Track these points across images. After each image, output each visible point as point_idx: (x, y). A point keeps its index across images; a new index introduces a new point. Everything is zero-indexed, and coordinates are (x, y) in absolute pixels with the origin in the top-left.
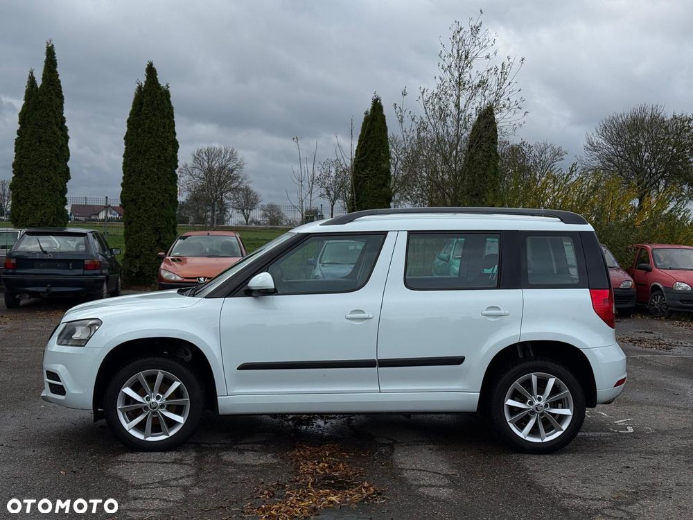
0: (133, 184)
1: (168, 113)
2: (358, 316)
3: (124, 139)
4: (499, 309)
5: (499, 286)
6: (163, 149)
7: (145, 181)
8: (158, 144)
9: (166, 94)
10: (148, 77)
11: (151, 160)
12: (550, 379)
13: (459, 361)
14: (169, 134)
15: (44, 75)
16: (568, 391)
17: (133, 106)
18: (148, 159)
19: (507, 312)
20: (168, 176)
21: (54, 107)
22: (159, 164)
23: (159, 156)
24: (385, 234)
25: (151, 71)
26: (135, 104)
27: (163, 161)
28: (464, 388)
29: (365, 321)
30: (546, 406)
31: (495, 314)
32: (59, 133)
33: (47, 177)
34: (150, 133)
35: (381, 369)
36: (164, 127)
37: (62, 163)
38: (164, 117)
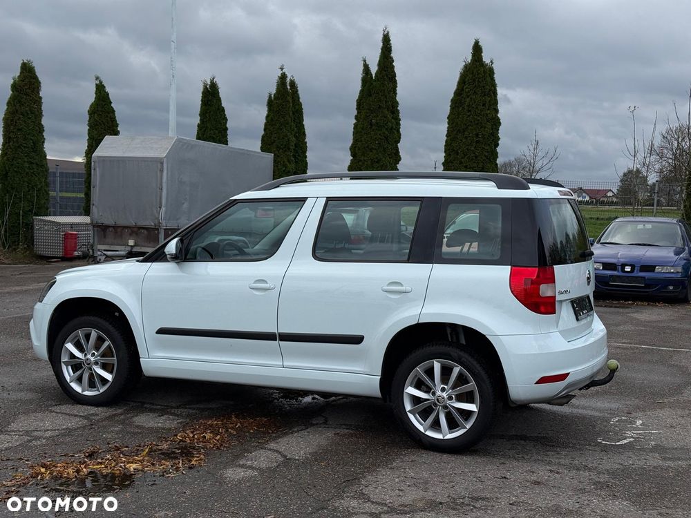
0: (452, 163)
1: (490, 90)
2: (260, 286)
3: (448, 118)
4: (402, 285)
5: (410, 259)
6: (481, 127)
7: (463, 160)
8: (476, 122)
9: (491, 72)
10: (474, 55)
11: (469, 138)
12: (455, 368)
13: (358, 340)
14: (489, 112)
15: (379, 61)
16: (474, 383)
17: (457, 86)
18: (466, 138)
19: (408, 289)
20: (486, 154)
21: (386, 91)
22: (478, 142)
23: (477, 135)
24: (304, 200)
25: (477, 49)
26: (459, 83)
27: (481, 139)
28: (366, 370)
29: (267, 292)
30: (450, 398)
31: (397, 291)
32: (389, 116)
33: (377, 158)
34: (469, 111)
35: (282, 343)
36: (484, 105)
37: (392, 145)
38: (485, 95)
